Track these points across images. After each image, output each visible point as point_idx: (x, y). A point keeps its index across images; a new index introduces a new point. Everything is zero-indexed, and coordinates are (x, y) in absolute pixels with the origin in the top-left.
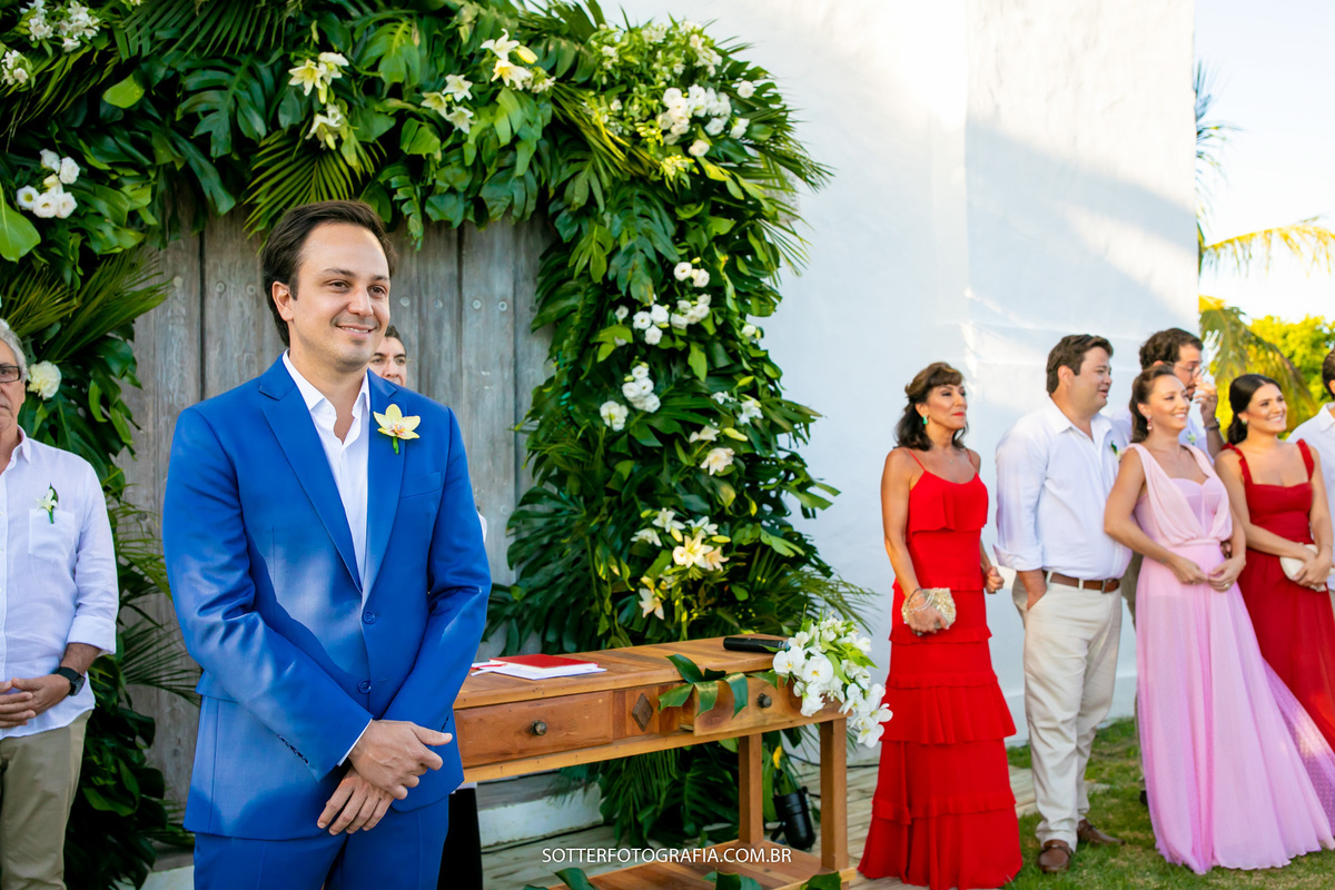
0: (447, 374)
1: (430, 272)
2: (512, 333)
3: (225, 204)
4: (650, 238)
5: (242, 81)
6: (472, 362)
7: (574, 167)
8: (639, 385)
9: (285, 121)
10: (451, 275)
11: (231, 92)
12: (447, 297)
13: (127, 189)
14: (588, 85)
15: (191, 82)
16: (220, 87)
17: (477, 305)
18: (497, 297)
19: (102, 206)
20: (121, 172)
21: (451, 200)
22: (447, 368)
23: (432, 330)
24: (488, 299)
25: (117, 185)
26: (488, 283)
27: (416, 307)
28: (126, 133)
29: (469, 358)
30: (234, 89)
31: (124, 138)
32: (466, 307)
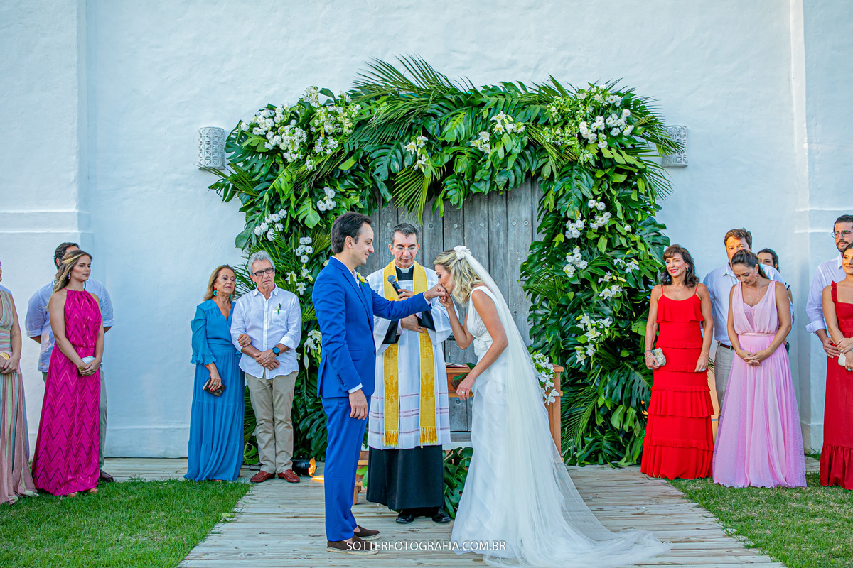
0: (502, 254)
1: (494, 210)
2: (531, 234)
3: (389, 198)
4: (580, 189)
5: (394, 151)
6: (512, 248)
7: (544, 161)
8: (575, 256)
9: (406, 164)
10: (503, 211)
11: (389, 156)
12: (501, 221)
13: (352, 197)
14: (547, 124)
15: (374, 155)
16: (384, 155)
17: (514, 223)
18: (523, 219)
19: (344, 204)
20: (350, 191)
21: (483, 184)
22: (501, 251)
23: (495, 236)
24: (519, 220)
25: (349, 197)
26: (519, 213)
27: (487, 226)
28: (352, 178)
29: (511, 247)
30: (390, 155)
31: (351, 180)
32: (509, 225)
